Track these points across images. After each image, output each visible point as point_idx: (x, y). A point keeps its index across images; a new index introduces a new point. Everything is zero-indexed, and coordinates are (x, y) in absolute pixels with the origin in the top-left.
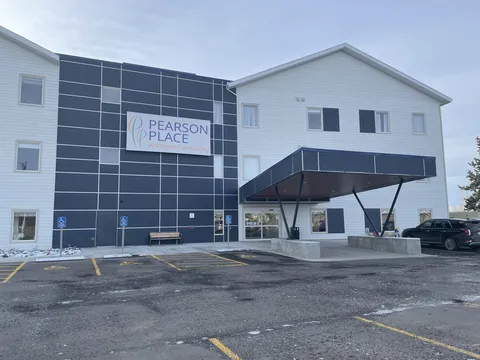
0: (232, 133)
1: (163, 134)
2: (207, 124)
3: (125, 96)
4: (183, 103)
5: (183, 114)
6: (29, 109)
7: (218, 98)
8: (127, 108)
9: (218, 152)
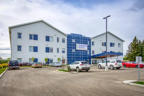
0: (90, 47)
1: (81, 47)
2: (87, 45)
3: (76, 41)
4: (83, 42)
5: (83, 44)
6: (63, 43)
7: (88, 41)
8: (76, 43)
9: (88, 50)
